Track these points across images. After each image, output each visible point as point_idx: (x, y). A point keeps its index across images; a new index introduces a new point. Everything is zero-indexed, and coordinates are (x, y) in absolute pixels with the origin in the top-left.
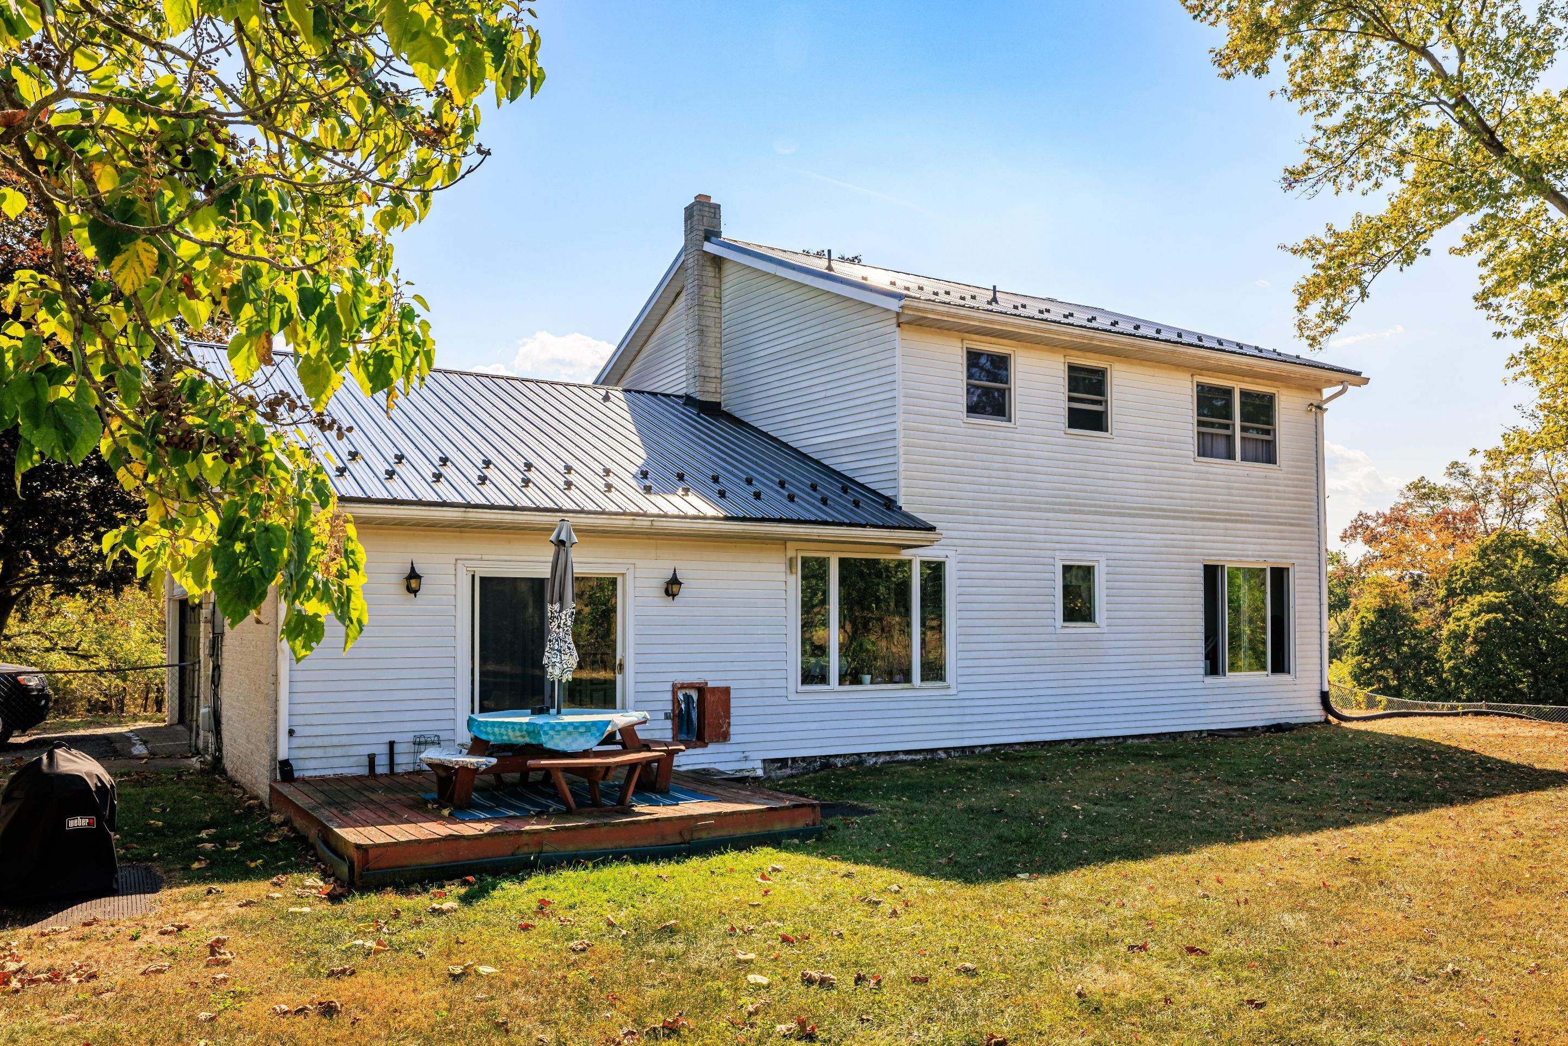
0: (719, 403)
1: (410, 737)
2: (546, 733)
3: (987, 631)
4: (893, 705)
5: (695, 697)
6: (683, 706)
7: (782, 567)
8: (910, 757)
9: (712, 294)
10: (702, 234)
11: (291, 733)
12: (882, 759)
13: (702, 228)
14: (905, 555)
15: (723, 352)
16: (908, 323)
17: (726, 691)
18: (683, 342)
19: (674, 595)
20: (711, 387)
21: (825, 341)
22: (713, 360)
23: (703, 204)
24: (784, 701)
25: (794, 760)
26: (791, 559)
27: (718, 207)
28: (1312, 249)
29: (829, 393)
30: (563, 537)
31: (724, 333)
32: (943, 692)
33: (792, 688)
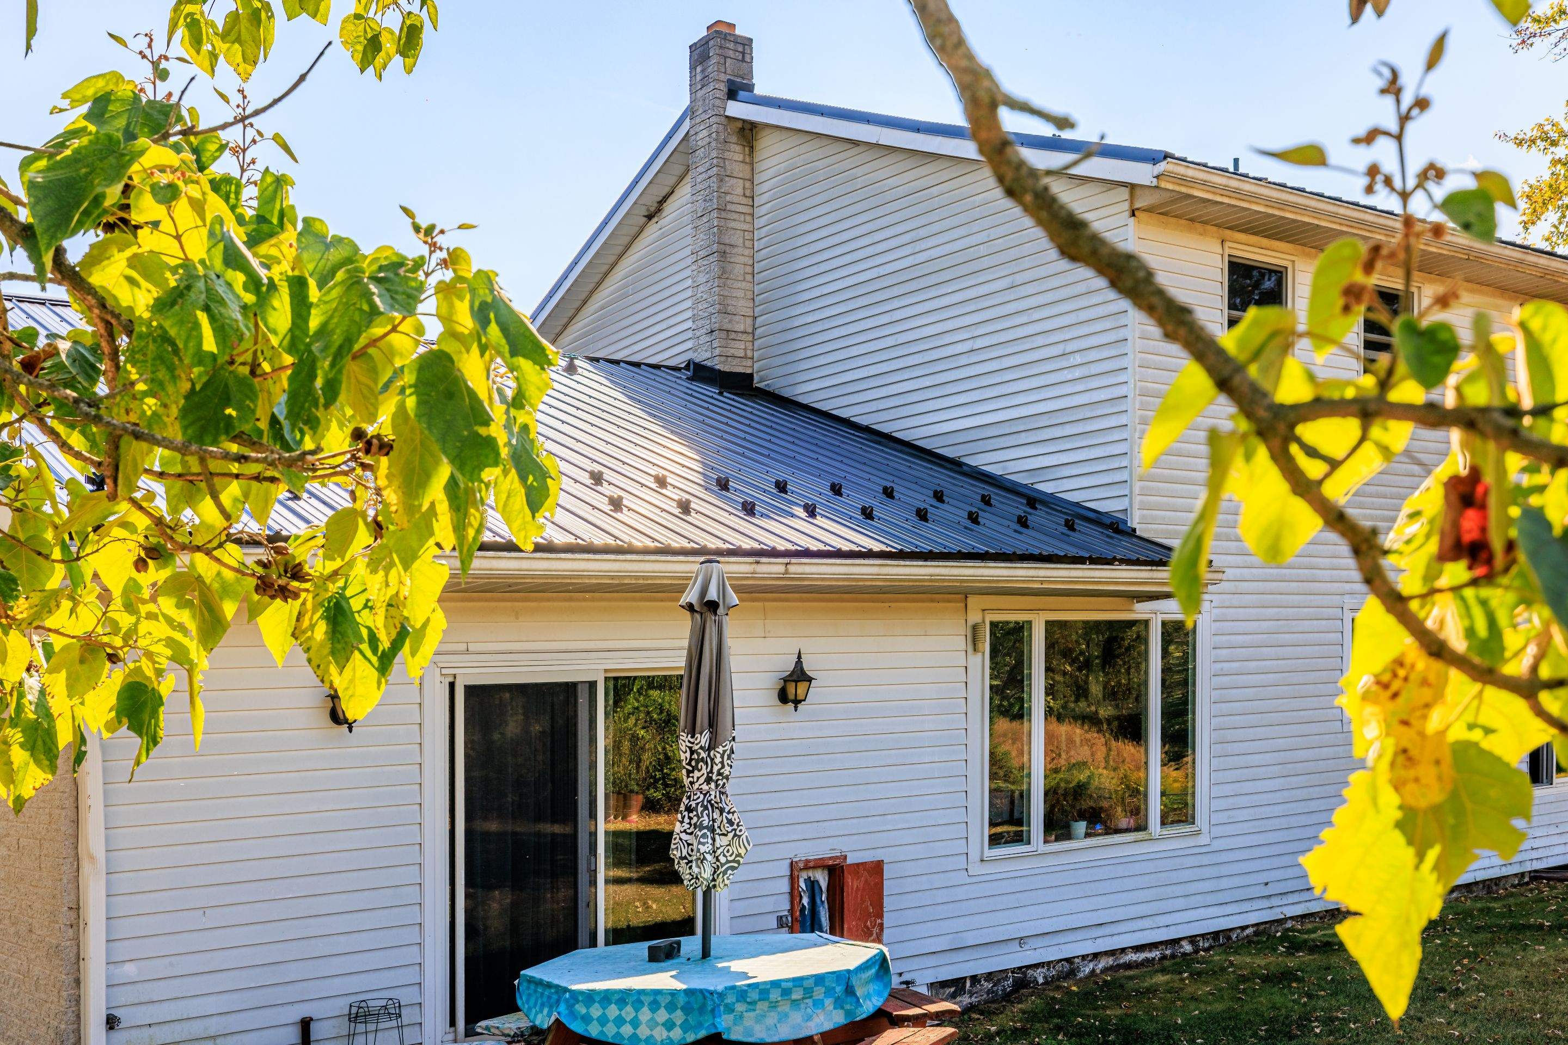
0: (750, 376)
1: (341, 1006)
2: (730, 1009)
3: (1250, 733)
4: (1120, 870)
5: (824, 884)
6: (805, 901)
7: (960, 642)
8: (1141, 956)
9: (739, 191)
10: (723, 87)
11: (112, 1022)
12: (1103, 963)
13: (724, 77)
14: (1141, 611)
15: (757, 289)
16: (1149, 210)
17: (877, 868)
18: (688, 272)
19: (797, 702)
20: (738, 348)
21: (971, 253)
22: (742, 303)
23: (725, 37)
24: (962, 877)
25: (975, 979)
26: (975, 628)
27: (747, 43)
28: (1545, 138)
29: (979, 343)
30: (712, 594)
31: (758, 256)
32: (1191, 842)
33: (974, 855)
